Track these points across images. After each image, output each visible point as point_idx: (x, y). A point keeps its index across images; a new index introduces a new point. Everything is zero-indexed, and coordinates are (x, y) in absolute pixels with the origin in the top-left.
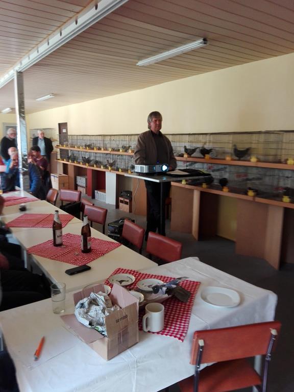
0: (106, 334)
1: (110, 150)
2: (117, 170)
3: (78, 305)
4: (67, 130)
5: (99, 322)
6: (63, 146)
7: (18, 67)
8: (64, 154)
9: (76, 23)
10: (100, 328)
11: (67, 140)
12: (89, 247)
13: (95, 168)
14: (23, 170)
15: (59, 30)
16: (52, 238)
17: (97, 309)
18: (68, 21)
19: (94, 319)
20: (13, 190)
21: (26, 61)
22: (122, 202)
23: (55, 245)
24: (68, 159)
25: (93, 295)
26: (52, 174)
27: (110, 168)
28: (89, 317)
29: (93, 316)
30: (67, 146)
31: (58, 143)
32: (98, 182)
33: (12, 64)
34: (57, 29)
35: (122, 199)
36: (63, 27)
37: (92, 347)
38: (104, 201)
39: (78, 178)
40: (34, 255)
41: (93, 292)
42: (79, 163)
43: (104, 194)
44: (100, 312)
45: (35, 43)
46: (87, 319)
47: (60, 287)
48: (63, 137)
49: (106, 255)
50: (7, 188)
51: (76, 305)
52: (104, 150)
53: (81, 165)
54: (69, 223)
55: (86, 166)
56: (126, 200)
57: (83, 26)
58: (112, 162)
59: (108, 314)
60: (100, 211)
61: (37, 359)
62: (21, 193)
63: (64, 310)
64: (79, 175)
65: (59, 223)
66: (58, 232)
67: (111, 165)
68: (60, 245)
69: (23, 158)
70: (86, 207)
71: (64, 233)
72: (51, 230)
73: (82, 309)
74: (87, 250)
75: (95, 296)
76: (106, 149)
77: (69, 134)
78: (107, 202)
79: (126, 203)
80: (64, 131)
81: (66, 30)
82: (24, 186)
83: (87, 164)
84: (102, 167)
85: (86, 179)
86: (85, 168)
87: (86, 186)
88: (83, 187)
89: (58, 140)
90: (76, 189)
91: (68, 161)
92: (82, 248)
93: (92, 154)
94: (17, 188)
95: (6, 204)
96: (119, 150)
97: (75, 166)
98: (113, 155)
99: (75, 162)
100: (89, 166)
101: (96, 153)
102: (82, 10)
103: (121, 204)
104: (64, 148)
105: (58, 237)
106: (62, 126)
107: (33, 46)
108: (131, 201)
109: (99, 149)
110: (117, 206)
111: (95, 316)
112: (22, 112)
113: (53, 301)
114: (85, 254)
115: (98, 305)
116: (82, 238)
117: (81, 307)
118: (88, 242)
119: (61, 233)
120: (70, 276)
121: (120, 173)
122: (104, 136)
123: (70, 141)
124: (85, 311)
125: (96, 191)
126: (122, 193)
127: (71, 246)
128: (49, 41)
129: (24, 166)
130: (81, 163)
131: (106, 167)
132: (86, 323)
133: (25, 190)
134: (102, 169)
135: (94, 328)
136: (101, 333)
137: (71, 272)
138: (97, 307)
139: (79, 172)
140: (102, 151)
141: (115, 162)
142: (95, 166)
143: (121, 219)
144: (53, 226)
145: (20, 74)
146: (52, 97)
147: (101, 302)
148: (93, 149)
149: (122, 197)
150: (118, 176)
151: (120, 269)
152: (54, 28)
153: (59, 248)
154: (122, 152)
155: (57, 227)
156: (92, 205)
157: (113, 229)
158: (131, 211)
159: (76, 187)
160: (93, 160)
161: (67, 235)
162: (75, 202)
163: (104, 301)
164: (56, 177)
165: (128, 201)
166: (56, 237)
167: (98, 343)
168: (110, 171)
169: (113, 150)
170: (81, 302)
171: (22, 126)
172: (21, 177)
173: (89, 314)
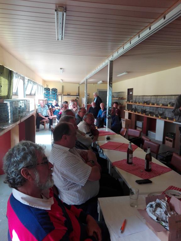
0: (169, 229)
1: (161, 105)
2: (165, 118)
3: (149, 205)
4: (132, 93)
5: (163, 219)
6: (130, 102)
7: (110, 58)
8: (130, 107)
9: (150, 29)
10: (164, 224)
11: (132, 99)
12: (150, 168)
13: (149, 116)
14: (108, 116)
15: (138, 35)
16: (126, 158)
17: (161, 211)
18: (145, 28)
19: (159, 217)
20: (103, 127)
21: (116, 55)
22: (167, 140)
23: (128, 163)
24: (132, 110)
25: (158, 201)
26: (122, 119)
27: (160, 117)
28: (156, 214)
29: (158, 214)
30: (132, 102)
31: (126, 100)
32: (151, 126)
33: (108, 56)
34: (137, 34)
35: (167, 138)
36: (141, 33)
37: (157, 235)
38: (154, 138)
39: (138, 122)
40: (116, 167)
41: (158, 199)
42: (139, 113)
43: (154, 133)
44: (163, 213)
45: (122, 43)
46: (155, 215)
47: (134, 190)
48: (130, 97)
49: (162, 175)
50: (99, 126)
51: (147, 205)
52: (157, 105)
53: (140, 114)
54: (135, 150)
55: (143, 115)
56: (170, 139)
57: (154, 30)
58: (161, 113)
59: (170, 216)
60: (155, 145)
61: (122, 232)
62: (106, 129)
63: (137, 206)
64: (138, 120)
65: (131, 150)
66: (130, 156)
67: (161, 115)
68: (131, 163)
69: (109, 109)
70: (145, 141)
71: (133, 156)
72: (126, 153)
73: (151, 208)
74: (148, 170)
75: (159, 201)
76: (158, 104)
77: (133, 95)
78: (156, 139)
79: (171, 141)
80: (131, 93)
81: (142, 34)
82: (108, 125)
83: (144, 114)
84: (154, 116)
85: (143, 123)
86: (142, 116)
87: (142, 128)
88: (140, 128)
89: (127, 98)
90: (136, 129)
91: (132, 112)
92: (145, 168)
93: (148, 108)
94: (104, 126)
95: (100, 134)
96: (167, 105)
97: (136, 115)
98: (163, 108)
99: (137, 112)
100: (145, 115)
101: (150, 107)
102: (155, 21)
103: (166, 141)
104: (130, 103)
105: (130, 158)
106: (130, 90)
107: (121, 45)
108: (174, 139)
109: (153, 104)
110: (164, 142)
111: (160, 215)
112: (111, 83)
113: (130, 198)
114: (147, 172)
115: (161, 208)
116: (146, 161)
117: (151, 207)
118: (150, 165)
119: (132, 156)
120: (139, 185)
121: (167, 120)
122: (157, 96)
123: (134, 99)
124: (154, 210)
125: (149, 131)
126: (167, 134)
127: (138, 165)
128: (131, 42)
129: (109, 114)
130: (140, 113)
131: (157, 116)
132: (155, 218)
133: (108, 127)
134: (154, 117)
135: (159, 223)
136: (165, 226)
137: (139, 182)
138: (161, 209)
139: (138, 118)
140: (155, 106)
141: (163, 113)
142: (149, 115)
143: (168, 152)
144: (128, 151)
145: (112, 62)
146: (126, 73)
147: (164, 207)
148: (149, 104)
149: (167, 136)
150: (166, 122)
151: (172, 186)
152: (135, 34)
153: (130, 165)
154: (170, 106)
155: (130, 152)
156: (149, 140)
157: (162, 158)
158: (173, 146)
159: (136, 128)
160: (148, 111)
161: (135, 157)
162: (138, 137)
163: (166, 206)
164: (124, 121)
165: (172, 139)
166: (129, 158)
167: (162, 234)
168: (160, 119)
169: (163, 105)
170: (151, 203)
171: (110, 91)
172: (107, 119)
173: (156, 212)
